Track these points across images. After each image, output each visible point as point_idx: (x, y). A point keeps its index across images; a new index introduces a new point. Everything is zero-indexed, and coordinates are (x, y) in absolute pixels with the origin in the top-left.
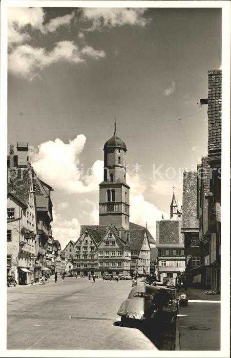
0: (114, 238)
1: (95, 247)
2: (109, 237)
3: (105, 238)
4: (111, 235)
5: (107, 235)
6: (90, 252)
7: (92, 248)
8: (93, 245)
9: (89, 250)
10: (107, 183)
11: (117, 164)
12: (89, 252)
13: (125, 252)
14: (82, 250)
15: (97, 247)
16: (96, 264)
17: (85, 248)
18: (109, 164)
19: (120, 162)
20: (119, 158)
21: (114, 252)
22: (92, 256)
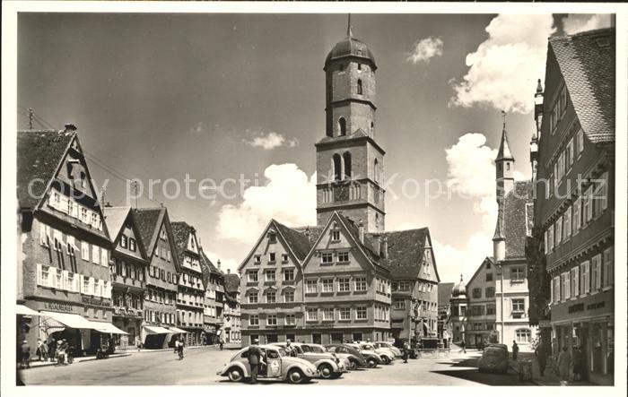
0: (344, 243)
1: (296, 271)
2: (331, 242)
3: (322, 246)
4: (336, 234)
5: (327, 237)
6: (284, 283)
7: (288, 273)
8: (291, 264)
9: (280, 278)
10: (332, 140)
11: (355, 95)
12: (279, 284)
13: (376, 282)
14: (263, 279)
15: (300, 271)
16: (300, 315)
17: (270, 273)
18: (337, 97)
19: (360, 93)
20: (360, 82)
21: (345, 282)
22: (288, 293)
